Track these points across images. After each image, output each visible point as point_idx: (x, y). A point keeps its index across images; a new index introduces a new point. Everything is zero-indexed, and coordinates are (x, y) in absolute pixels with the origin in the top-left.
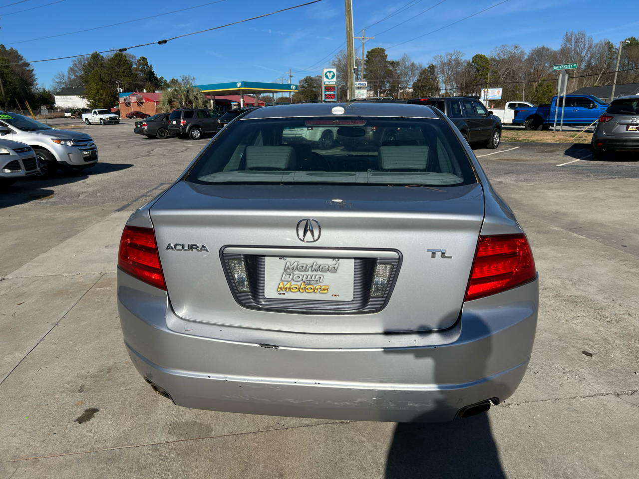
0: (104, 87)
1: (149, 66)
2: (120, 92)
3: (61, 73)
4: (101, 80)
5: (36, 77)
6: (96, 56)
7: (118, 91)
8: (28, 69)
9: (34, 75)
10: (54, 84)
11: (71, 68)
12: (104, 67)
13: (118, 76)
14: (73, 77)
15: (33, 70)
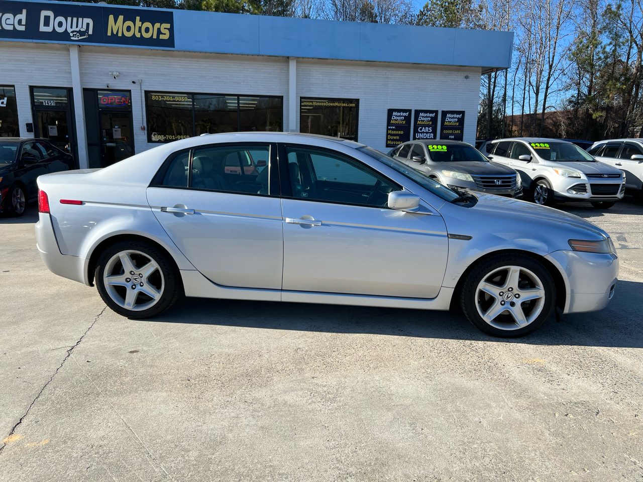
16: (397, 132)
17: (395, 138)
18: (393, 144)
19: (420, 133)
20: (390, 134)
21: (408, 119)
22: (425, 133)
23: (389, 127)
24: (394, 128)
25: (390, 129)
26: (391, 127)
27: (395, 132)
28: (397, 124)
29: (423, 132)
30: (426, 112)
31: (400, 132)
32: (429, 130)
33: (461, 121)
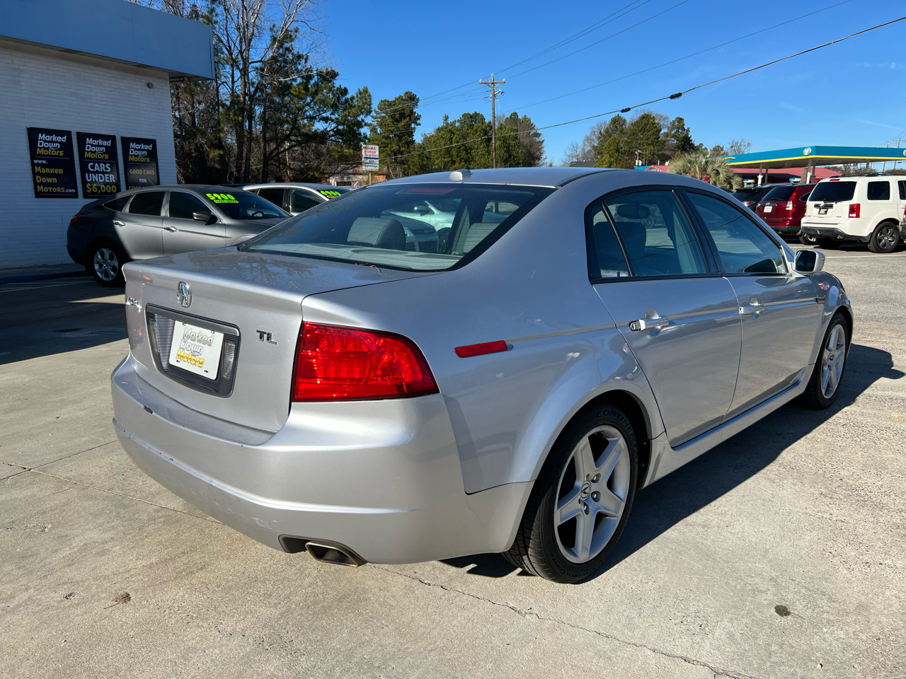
0: (620, 160)
1: (684, 130)
2: (638, 166)
3: (575, 145)
4: (618, 151)
5: (544, 150)
6: (617, 122)
7: (636, 164)
8: (538, 140)
9: (542, 148)
10: (565, 157)
11: (588, 137)
12: (624, 134)
13: (640, 144)
14: (589, 148)
15: (543, 141)
16: (52, 171)
17: (49, 180)
18: (49, 192)
19: (92, 172)
20: (38, 173)
21: (67, 147)
22: (100, 172)
23: (36, 161)
24: (44, 162)
25: (38, 165)
26: (40, 162)
27: (48, 170)
28: (48, 155)
29: (97, 172)
30: (96, 137)
31: (56, 171)
32: (106, 168)
33: (153, 155)
